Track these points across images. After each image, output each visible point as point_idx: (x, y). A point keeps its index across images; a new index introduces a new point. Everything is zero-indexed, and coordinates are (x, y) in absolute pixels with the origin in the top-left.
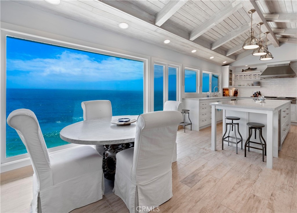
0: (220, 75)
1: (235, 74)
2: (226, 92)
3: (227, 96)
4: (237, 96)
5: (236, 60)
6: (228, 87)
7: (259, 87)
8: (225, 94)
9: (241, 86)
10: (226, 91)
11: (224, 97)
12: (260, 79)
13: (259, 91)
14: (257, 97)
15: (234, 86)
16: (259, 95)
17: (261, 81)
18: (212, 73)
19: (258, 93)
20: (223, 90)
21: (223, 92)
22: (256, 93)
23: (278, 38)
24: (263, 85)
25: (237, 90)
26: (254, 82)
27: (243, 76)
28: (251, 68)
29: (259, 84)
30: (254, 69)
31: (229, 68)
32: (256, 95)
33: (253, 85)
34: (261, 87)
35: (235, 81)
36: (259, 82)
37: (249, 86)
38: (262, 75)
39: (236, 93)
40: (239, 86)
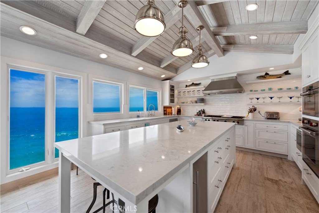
0: (159, 91)
1: (178, 90)
2: (169, 110)
3: (169, 115)
4: (180, 114)
5: (176, 73)
6: (168, 105)
7: (203, 104)
8: (166, 113)
9: (184, 103)
10: (167, 109)
11: (165, 116)
12: (203, 95)
13: (204, 109)
14: (201, 115)
15: (178, 103)
16: (203, 113)
17: (204, 98)
18: (146, 89)
19: (202, 111)
20: (164, 108)
21: (164, 111)
22: (200, 111)
23: (222, 46)
24: (207, 102)
25: (180, 107)
26: (197, 99)
27: (187, 92)
28: (195, 83)
29: (202, 101)
30: (198, 84)
31: (169, 83)
32: (200, 113)
33: (196, 102)
34: (206, 104)
35: (178, 98)
36: (203, 99)
37: (193, 103)
38: (205, 90)
39: (179, 111)
40: (182, 103)
